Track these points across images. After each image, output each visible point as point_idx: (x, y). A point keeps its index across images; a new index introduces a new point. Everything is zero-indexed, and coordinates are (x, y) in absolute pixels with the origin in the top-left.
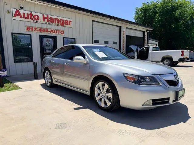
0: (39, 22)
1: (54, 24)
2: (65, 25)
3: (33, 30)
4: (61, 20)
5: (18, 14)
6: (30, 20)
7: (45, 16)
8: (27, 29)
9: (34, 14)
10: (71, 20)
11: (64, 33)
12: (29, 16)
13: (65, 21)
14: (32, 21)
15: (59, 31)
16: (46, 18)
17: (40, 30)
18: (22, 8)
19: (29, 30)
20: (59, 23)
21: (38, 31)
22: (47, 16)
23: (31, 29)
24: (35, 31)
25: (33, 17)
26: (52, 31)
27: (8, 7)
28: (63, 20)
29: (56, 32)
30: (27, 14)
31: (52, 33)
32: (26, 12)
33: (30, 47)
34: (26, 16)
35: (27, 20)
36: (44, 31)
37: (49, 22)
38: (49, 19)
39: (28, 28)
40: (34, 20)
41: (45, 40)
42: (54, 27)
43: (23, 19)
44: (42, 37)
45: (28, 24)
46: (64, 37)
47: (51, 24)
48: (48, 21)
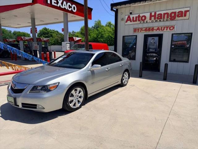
0: (145, 22)
1: (162, 20)
2: (177, 18)
3: (139, 31)
4: (172, 13)
5: (129, 19)
6: (138, 22)
7: (153, 14)
8: (134, 32)
9: (141, 15)
10: (188, 9)
11: (174, 28)
12: (137, 18)
13: (179, 12)
14: (139, 22)
15: (167, 28)
16: (153, 16)
17: (146, 30)
18: (131, 13)
19: (136, 31)
20: (169, 17)
21: (144, 31)
22: (155, 13)
23: (137, 31)
24: (141, 31)
25: (140, 19)
26: (158, 29)
27: (123, 16)
28: (175, 13)
29: (163, 29)
30: (136, 17)
31: (158, 31)
32: (135, 16)
33: (134, 47)
34: (135, 19)
35: (135, 23)
36: (149, 30)
37: (157, 19)
38: (157, 16)
39: (135, 30)
40: (141, 21)
41: (150, 39)
42: (161, 24)
43: (132, 23)
44: (146, 37)
45: (136, 26)
46: (174, 33)
47: (158, 20)
48: (155, 19)
